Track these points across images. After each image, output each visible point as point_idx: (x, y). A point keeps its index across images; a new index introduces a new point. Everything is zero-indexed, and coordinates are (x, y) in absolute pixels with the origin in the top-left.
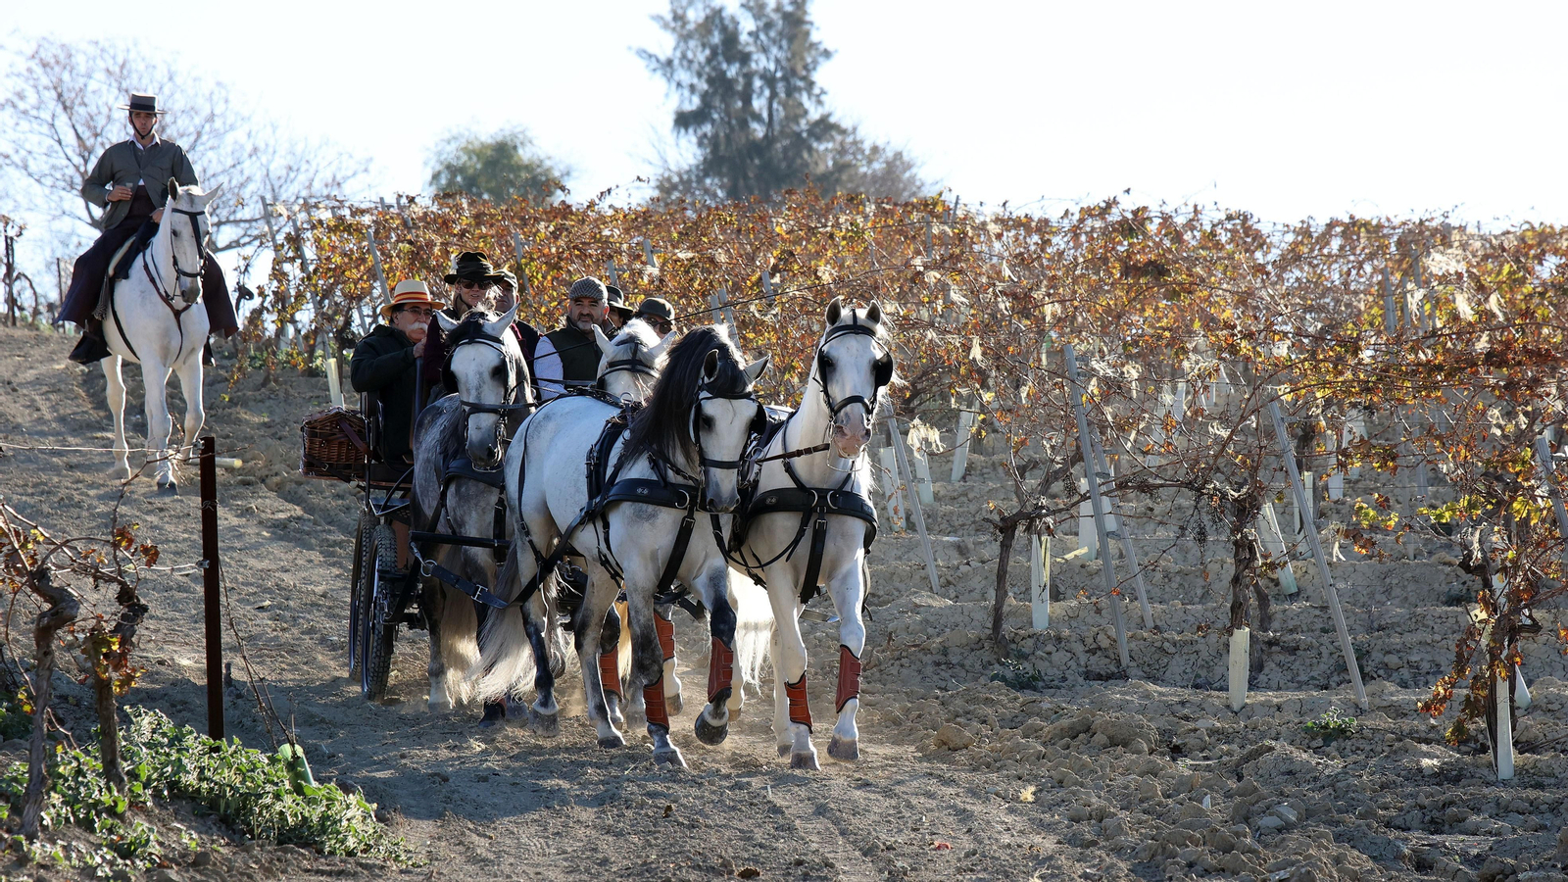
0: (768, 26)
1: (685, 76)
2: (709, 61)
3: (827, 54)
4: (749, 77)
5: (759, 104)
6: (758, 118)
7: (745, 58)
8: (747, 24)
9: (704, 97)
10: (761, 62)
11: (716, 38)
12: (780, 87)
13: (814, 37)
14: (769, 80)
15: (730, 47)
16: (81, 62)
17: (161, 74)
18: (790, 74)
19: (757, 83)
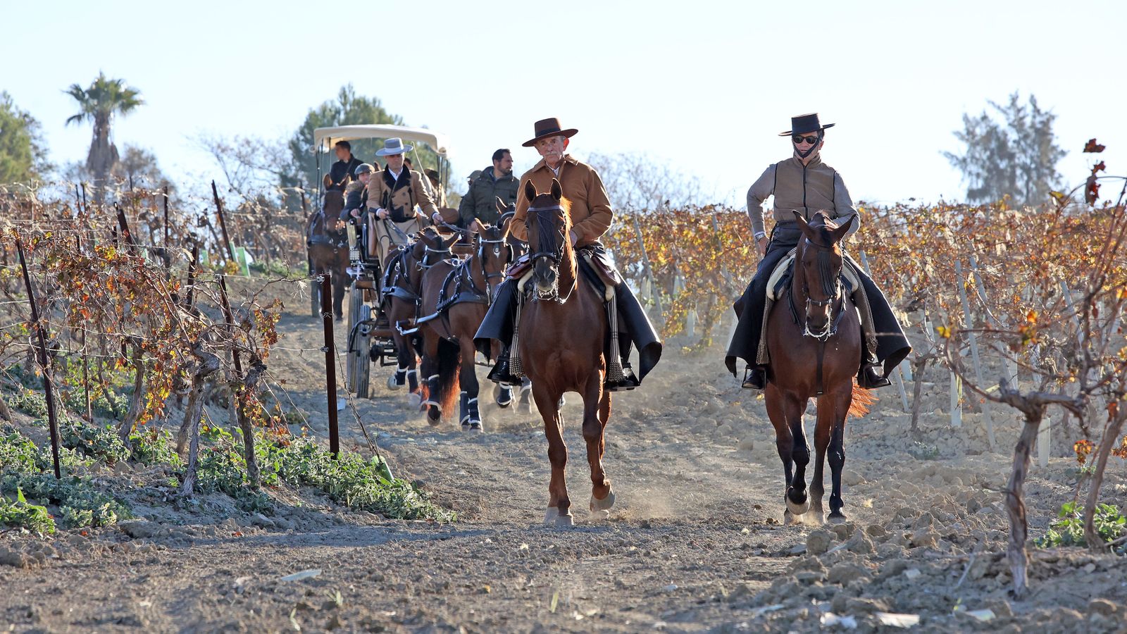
0: (1026, 137)
1: (974, 168)
2: (990, 158)
3: (1063, 153)
4: (1013, 167)
5: (1020, 184)
6: (1020, 193)
7: (1011, 156)
8: (1013, 136)
9: (986, 180)
10: (1021, 159)
11: (993, 145)
12: (1034, 174)
13: (1054, 143)
14: (1026, 169)
15: (1002, 149)
16: (614, 166)
17: (660, 173)
18: (1040, 165)
19: (1019, 172)
